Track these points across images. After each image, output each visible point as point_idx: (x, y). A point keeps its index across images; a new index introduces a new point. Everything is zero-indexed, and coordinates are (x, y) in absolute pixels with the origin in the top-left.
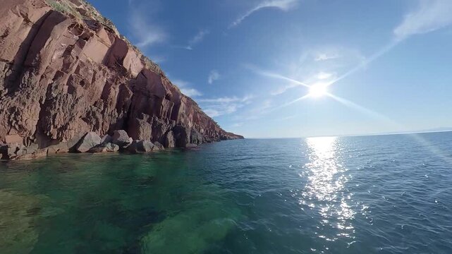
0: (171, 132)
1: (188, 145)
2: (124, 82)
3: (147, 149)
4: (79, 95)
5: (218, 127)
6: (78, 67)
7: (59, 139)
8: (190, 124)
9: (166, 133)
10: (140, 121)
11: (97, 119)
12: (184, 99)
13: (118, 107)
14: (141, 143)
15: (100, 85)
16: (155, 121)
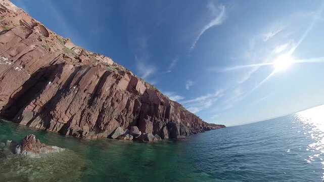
0: (166, 127)
1: (179, 137)
2: (137, 98)
3: (150, 140)
4: (115, 107)
5: (201, 120)
6: (116, 94)
7: (104, 130)
8: (179, 121)
9: (163, 128)
10: (146, 120)
11: (123, 120)
12: (172, 103)
13: (134, 113)
14: (146, 135)
15: (125, 101)
16: (155, 121)
